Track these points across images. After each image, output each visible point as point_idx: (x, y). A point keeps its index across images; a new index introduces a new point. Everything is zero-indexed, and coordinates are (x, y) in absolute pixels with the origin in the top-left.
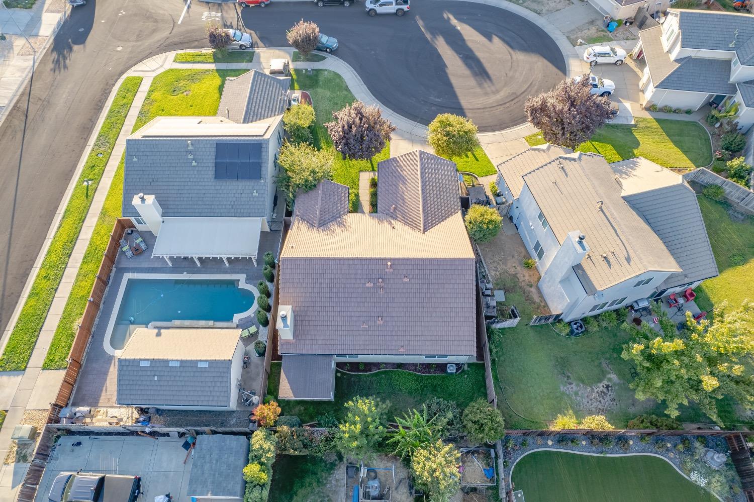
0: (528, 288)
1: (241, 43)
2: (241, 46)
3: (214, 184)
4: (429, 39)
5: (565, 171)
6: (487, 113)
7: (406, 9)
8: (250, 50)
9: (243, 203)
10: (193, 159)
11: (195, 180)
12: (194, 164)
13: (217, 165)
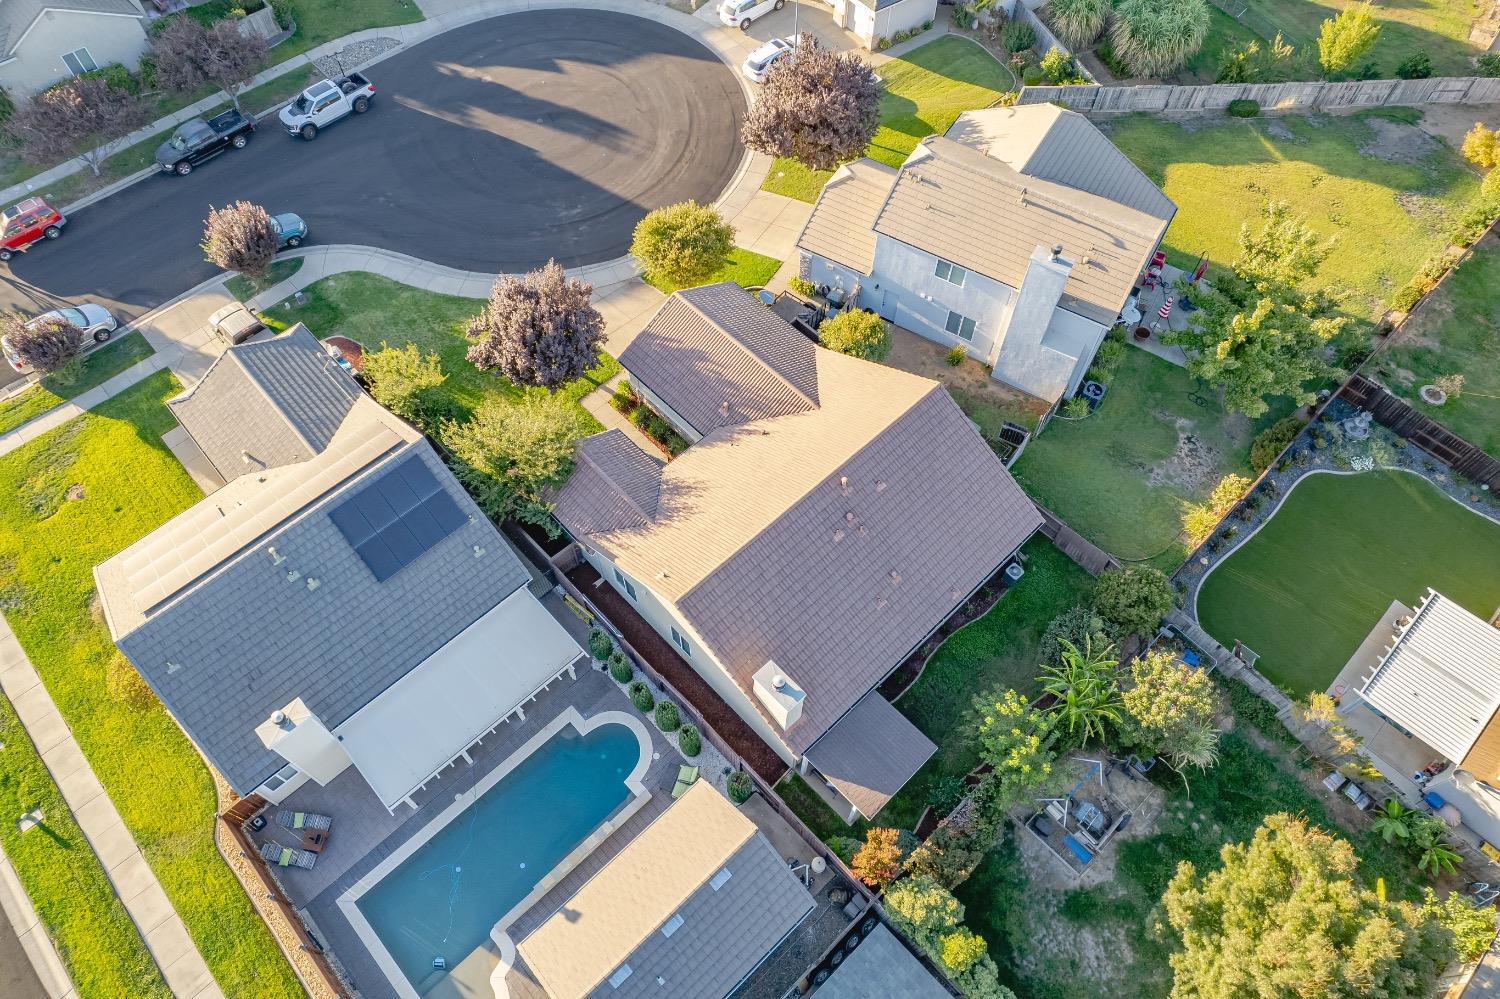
0: (983, 391)
1: (95, 328)
2: (96, 336)
3: (385, 592)
4: (460, 123)
5: (929, 182)
6: (671, 186)
7: (369, 93)
8: (123, 333)
9: (469, 586)
10: (305, 578)
11: (340, 613)
12: (313, 584)
13: (363, 554)
